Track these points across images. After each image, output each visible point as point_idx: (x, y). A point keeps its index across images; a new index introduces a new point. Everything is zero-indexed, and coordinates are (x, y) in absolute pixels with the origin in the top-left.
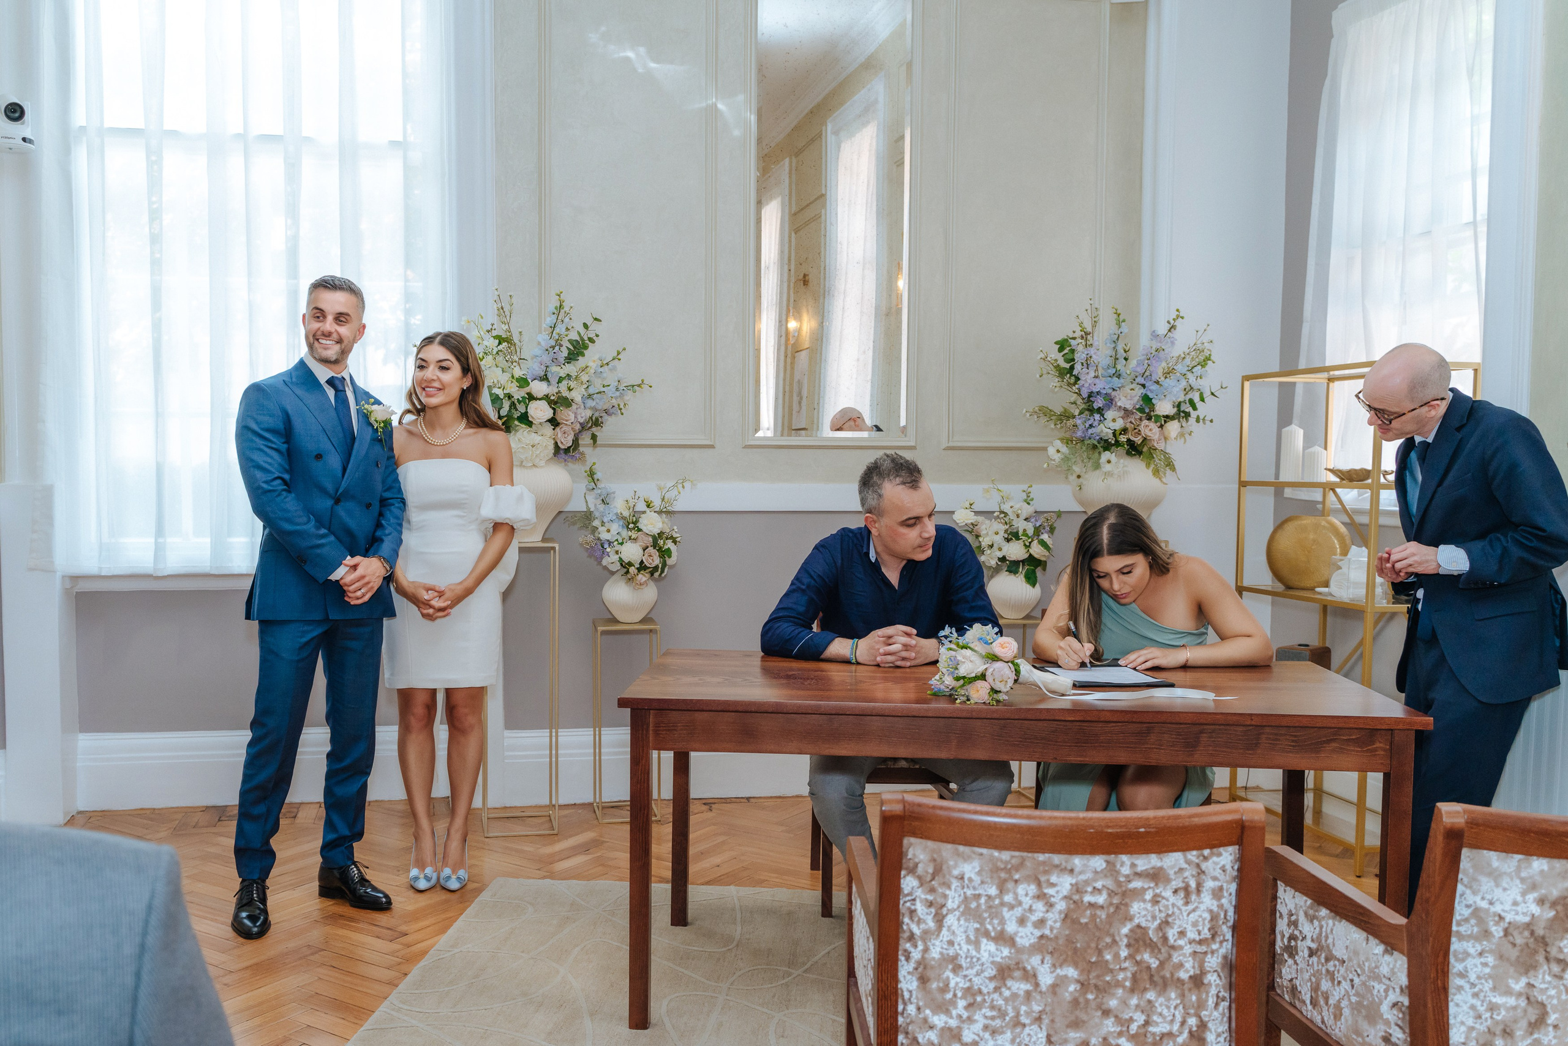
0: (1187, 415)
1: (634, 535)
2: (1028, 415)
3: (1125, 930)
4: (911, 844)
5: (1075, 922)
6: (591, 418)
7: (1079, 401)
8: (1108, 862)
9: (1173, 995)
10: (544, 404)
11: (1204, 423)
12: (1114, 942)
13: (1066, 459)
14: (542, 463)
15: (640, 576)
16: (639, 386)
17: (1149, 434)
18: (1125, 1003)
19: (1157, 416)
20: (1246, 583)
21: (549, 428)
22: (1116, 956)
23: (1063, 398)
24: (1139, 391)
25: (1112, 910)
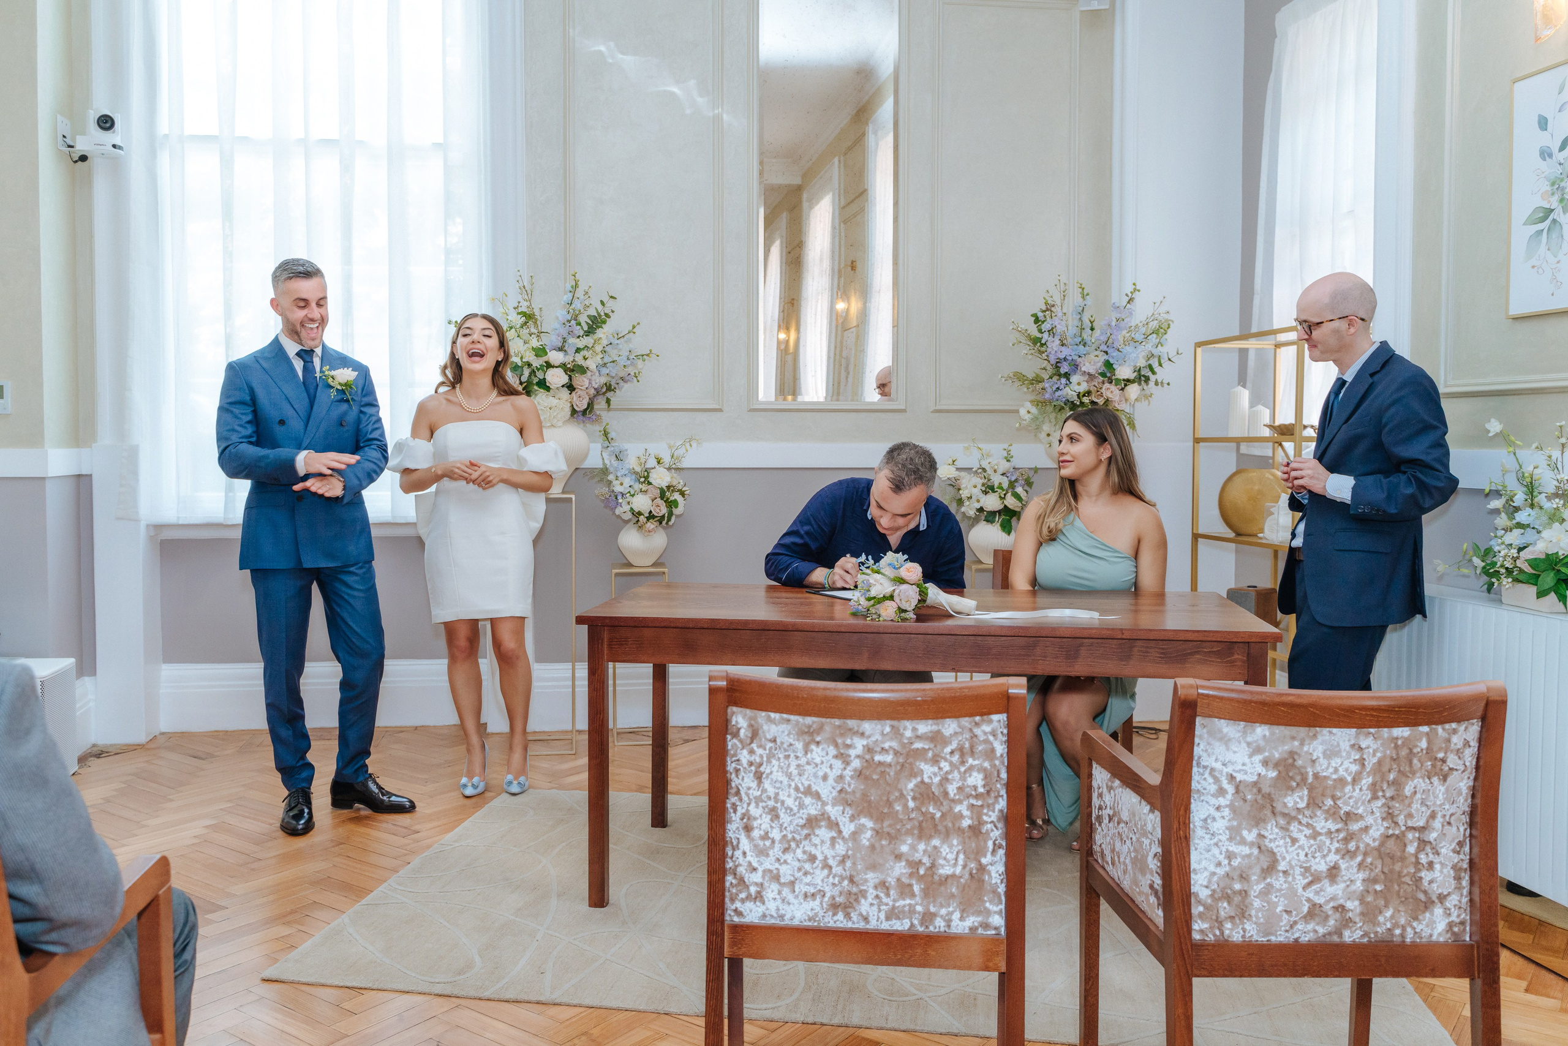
0: (1147, 379)
1: (644, 487)
2: (1003, 380)
3: (911, 786)
4: (733, 713)
5: (867, 778)
6: (606, 384)
7: (1049, 367)
8: (892, 727)
9: (955, 842)
10: (560, 372)
11: (1162, 386)
12: (902, 796)
13: (1035, 419)
14: (560, 424)
15: (649, 524)
16: (648, 355)
17: (1110, 395)
18: (913, 848)
19: (1118, 381)
20: (1201, 531)
21: (566, 391)
22: (906, 806)
23: (1032, 365)
24: (1103, 358)
25: (899, 768)
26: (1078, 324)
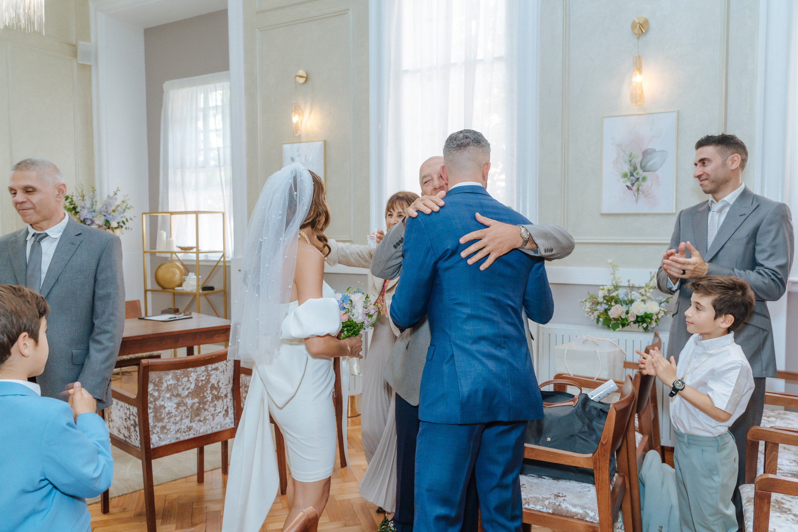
0: (122, 227)
3: (209, 386)
5: (198, 386)
8: (206, 367)
11: (129, 230)
12: (207, 389)
19: (112, 228)
20: (148, 288)
22: (207, 393)
24: (103, 218)
25: (206, 381)
26: (91, 203)
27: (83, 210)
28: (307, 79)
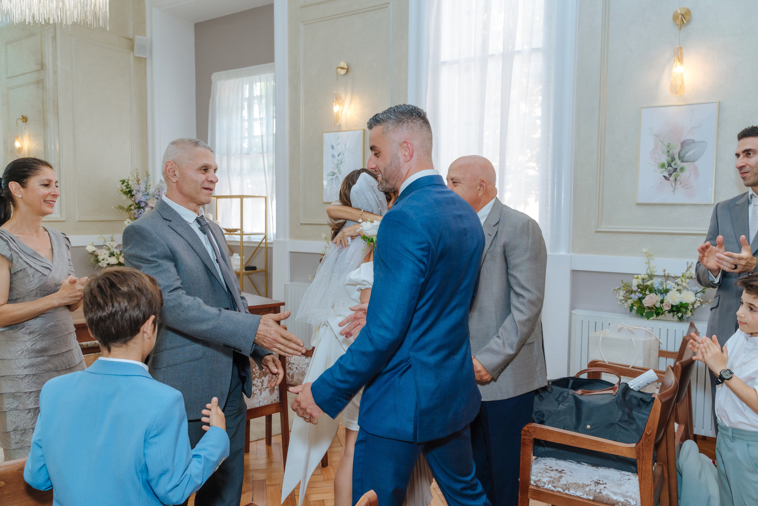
7: (135, 204)
23: (128, 203)
26: (145, 187)
27: (138, 193)
28: (348, 70)
